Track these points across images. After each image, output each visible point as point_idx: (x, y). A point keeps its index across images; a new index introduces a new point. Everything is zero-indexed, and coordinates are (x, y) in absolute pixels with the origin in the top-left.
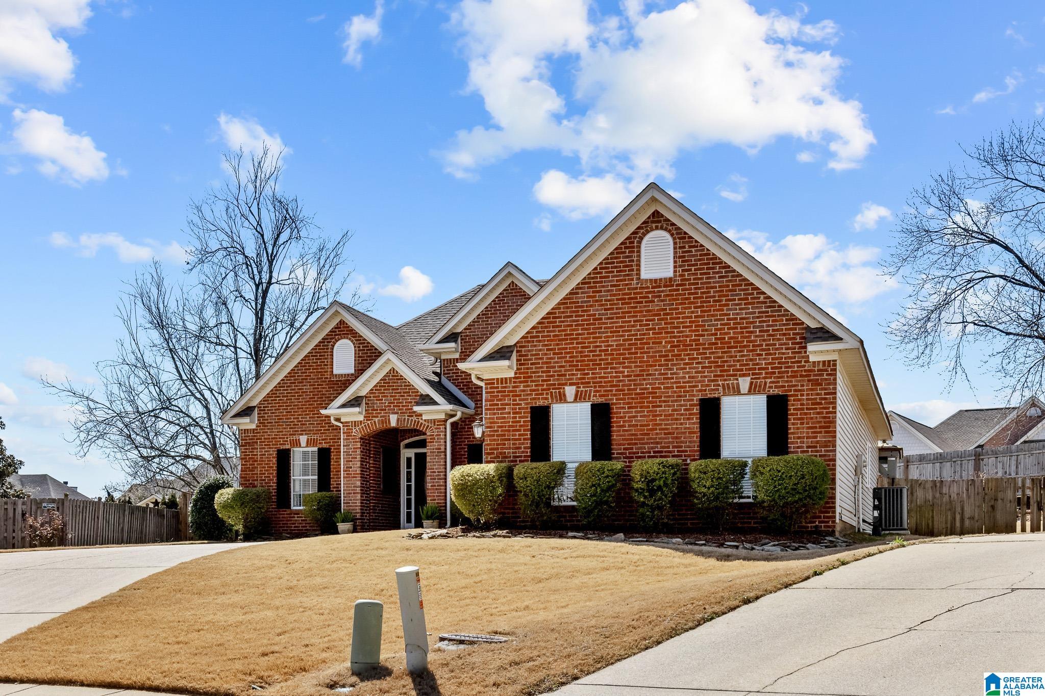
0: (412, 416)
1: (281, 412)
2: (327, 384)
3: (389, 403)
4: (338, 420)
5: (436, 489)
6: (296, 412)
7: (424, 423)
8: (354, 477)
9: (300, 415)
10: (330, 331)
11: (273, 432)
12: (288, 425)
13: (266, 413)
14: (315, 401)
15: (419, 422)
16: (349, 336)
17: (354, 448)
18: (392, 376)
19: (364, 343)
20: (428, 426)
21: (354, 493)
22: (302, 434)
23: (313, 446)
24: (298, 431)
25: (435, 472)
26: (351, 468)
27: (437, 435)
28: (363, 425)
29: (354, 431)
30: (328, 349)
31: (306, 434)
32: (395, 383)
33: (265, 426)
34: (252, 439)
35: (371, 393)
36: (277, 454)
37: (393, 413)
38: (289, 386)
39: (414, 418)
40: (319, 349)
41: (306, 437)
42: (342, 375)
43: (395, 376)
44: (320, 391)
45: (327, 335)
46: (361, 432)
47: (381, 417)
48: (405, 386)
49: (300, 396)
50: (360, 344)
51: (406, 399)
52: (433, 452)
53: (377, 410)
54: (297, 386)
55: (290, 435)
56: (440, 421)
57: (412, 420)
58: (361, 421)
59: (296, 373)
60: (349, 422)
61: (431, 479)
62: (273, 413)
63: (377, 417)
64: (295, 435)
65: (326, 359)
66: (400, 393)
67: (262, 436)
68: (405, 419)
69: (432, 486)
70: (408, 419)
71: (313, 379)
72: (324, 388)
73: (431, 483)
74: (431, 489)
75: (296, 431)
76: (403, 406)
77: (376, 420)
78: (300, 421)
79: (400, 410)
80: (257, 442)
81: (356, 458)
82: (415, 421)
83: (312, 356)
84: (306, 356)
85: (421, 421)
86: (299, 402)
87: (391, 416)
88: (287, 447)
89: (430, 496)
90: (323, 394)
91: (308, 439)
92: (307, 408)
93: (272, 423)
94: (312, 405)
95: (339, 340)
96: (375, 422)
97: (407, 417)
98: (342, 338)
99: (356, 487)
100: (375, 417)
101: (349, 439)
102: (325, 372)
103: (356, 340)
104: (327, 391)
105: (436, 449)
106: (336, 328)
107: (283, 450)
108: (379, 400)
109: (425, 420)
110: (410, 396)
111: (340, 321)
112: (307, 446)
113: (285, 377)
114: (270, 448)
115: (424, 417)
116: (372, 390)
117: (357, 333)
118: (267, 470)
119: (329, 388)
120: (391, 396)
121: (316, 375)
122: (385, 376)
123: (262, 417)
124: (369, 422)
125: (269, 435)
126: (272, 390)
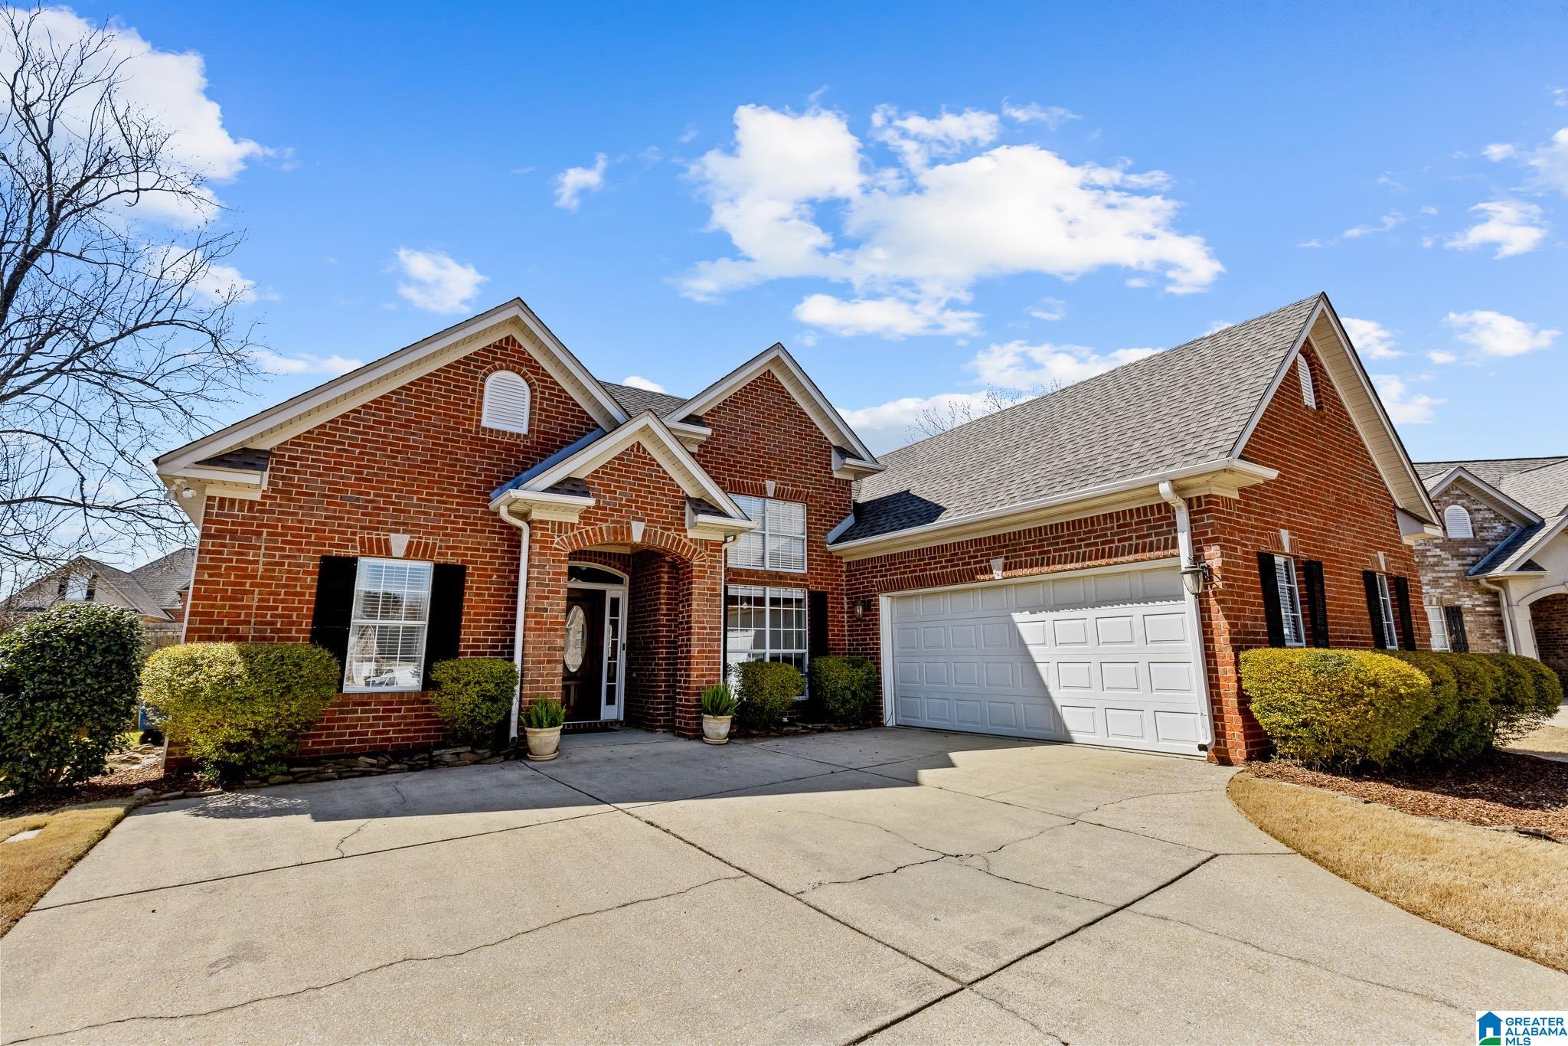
0: (669, 529)
1: (342, 477)
2: (469, 443)
3: (627, 500)
4: (524, 516)
5: (707, 657)
6: (385, 482)
7: (689, 543)
8: (550, 630)
9: (394, 490)
10: (484, 349)
11: (313, 516)
12: (359, 507)
13: (296, 472)
14: (436, 469)
15: (680, 540)
16: (524, 369)
17: (555, 573)
18: (635, 456)
19: (554, 389)
20: (695, 550)
21: (549, 662)
22: (397, 531)
23: (423, 558)
24: (386, 523)
25: (704, 628)
26: (546, 610)
27: (710, 567)
28: (576, 532)
29: (557, 540)
30: (477, 378)
31: (405, 532)
32: (639, 468)
33: (290, 500)
34: (241, 524)
35: (593, 477)
36: (321, 566)
37: (634, 519)
38: (372, 428)
39: (673, 534)
40: (455, 374)
41: (407, 538)
42: (504, 433)
43: (640, 457)
44: (450, 453)
45: (476, 353)
46: (571, 544)
47: (613, 522)
48: (656, 477)
49: (399, 452)
50: (544, 387)
51: (658, 499)
52: (704, 594)
53: (605, 509)
54: (392, 431)
55: (362, 528)
56: (716, 545)
57: (669, 536)
58: (573, 525)
59: (394, 405)
60: (547, 522)
61: (699, 639)
62: (319, 475)
63: (607, 521)
64: (377, 529)
65: (470, 395)
66: (649, 487)
67: (279, 520)
68: (656, 532)
69: (699, 652)
70: (662, 534)
71: (435, 426)
72: (460, 448)
73: (698, 646)
74: (696, 658)
75: (379, 522)
76: (652, 510)
77: (604, 526)
78: (393, 503)
79: (647, 515)
80: (259, 534)
81: (558, 592)
82: (674, 539)
83: (436, 382)
84: (422, 379)
85: (684, 540)
86: (396, 464)
87: (634, 524)
88: (351, 553)
89: (696, 670)
90: (457, 460)
91: (411, 543)
92: (414, 480)
93: (313, 495)
94: (428, 475)
95: (501, 368)
96: (601, 529)
97: (660, 531)
98: (508, 369)
99: (555, 649)
100: (601, 520)
101: (545, 555)
102: (464, 418)
103: (537, 380)
104: (466, 455)
105: (708, 589)
106: (495, 347)
107: (338, 558)
108: (610, 492)
109: (691, 540)
110: (665, 495)
111: (507, 338)
112: (407, 557)
113: (364, 406)
114: (301, 550)
115: (691, 534)
116: (596, 471)
117: (539, 368)
118: (283, 601)
119: (471, 449)
120: (632, 489)
121: (443, 420)
122: (623, 453)
123: (283, 478)
124: (589, 528)
125: (300, 522)
126: (323, 426)
